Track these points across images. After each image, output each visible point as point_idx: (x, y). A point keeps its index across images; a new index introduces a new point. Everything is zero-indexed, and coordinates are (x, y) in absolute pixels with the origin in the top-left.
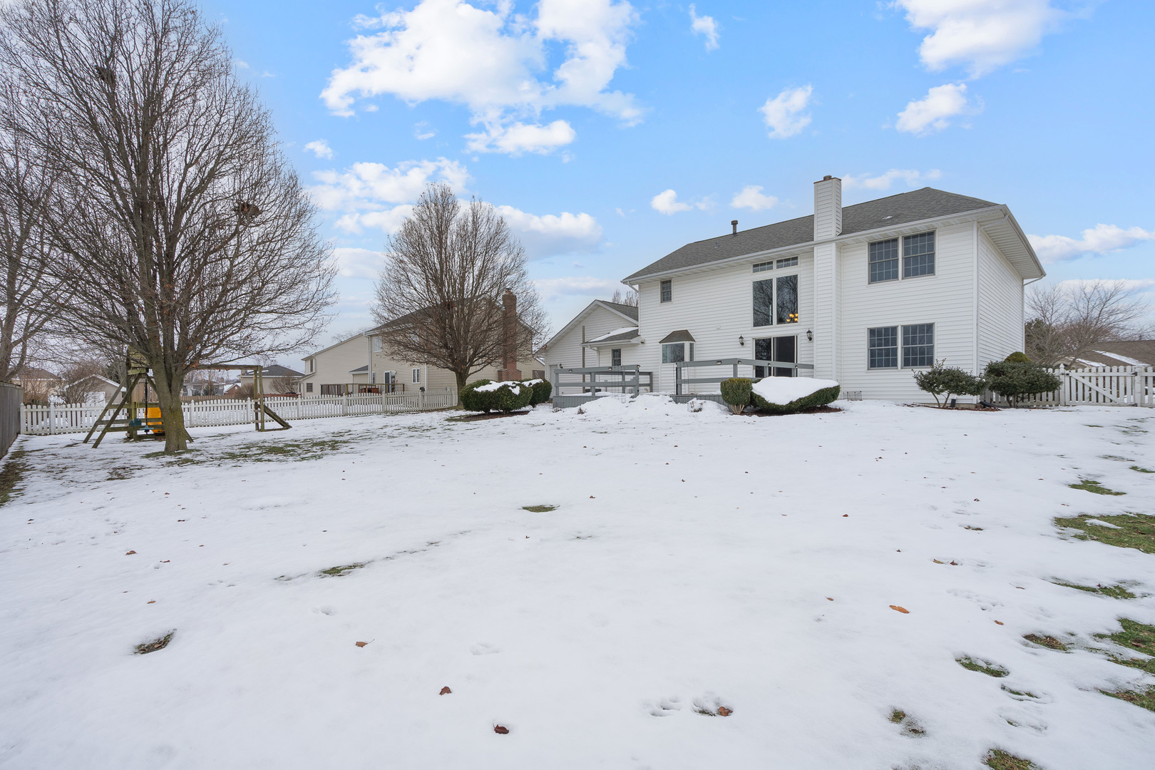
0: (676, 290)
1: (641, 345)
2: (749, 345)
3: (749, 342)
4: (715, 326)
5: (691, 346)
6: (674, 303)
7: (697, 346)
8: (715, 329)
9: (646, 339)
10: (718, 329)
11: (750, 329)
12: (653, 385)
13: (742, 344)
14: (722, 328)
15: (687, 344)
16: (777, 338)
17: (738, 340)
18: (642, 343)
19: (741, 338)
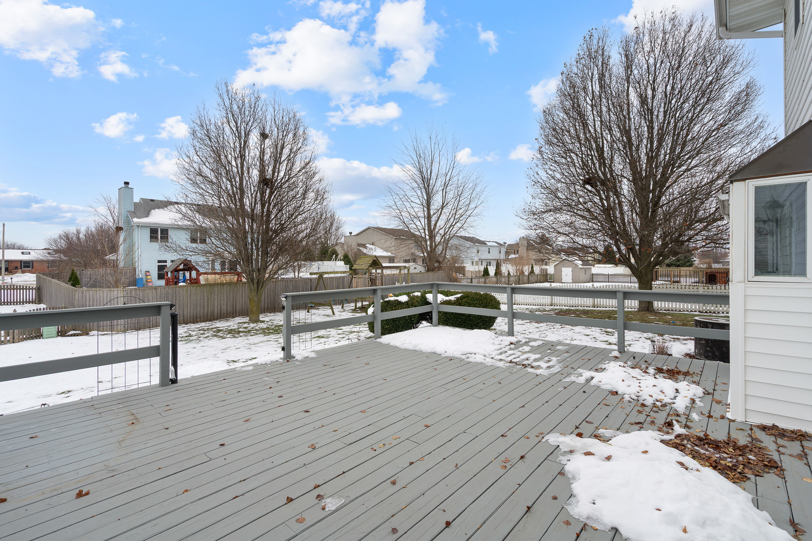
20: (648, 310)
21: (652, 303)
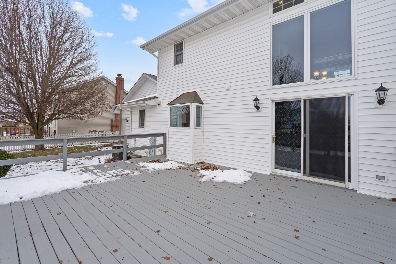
0: (187, 51)
1: (158, 107)
2: (267, 110)
3: (267, 105)
4: (224, 86)
5: (199, 109)
6: (185, 64)
7: (205, 109)
8: (224, 89)
9: (163, 101)
10: (228, 90)
11: (267, 88)
12: (167, 146)
13: (258, 108)
14: (232, 88)
15: (193, 107)
16: (310, 100)
17: (252, 102)
18: (159, 105)
19: (256, 99)
20: (41, 149)
21: (43, 145)
